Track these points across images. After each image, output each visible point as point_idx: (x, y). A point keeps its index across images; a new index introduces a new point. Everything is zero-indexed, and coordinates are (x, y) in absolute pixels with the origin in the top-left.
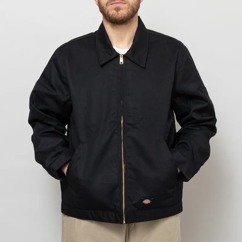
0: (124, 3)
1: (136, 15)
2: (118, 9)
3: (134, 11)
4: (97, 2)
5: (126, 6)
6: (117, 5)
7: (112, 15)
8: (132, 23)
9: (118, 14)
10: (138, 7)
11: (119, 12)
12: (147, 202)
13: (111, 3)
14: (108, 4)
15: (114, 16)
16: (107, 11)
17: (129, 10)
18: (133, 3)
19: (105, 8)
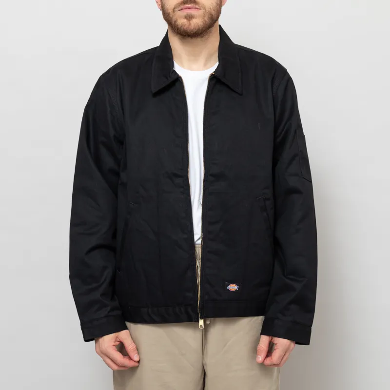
0: (199, 8)
1: (216, 24)
2: (189, 17)
3: (213, 19)
4: (160, 5)
5: (201, 12)
6: (187, 12)
7: (182, 26)
8: (211, 34)
9: (190, 24)
10: (219, 12)
11: (192, 22)
12: (233, 287)
13: (180, 8)
14: (175, 10)
15: (185, 28)
16: (174, 19)
17: (206, 19)
18: (211, 7)
19: (171, 16)
